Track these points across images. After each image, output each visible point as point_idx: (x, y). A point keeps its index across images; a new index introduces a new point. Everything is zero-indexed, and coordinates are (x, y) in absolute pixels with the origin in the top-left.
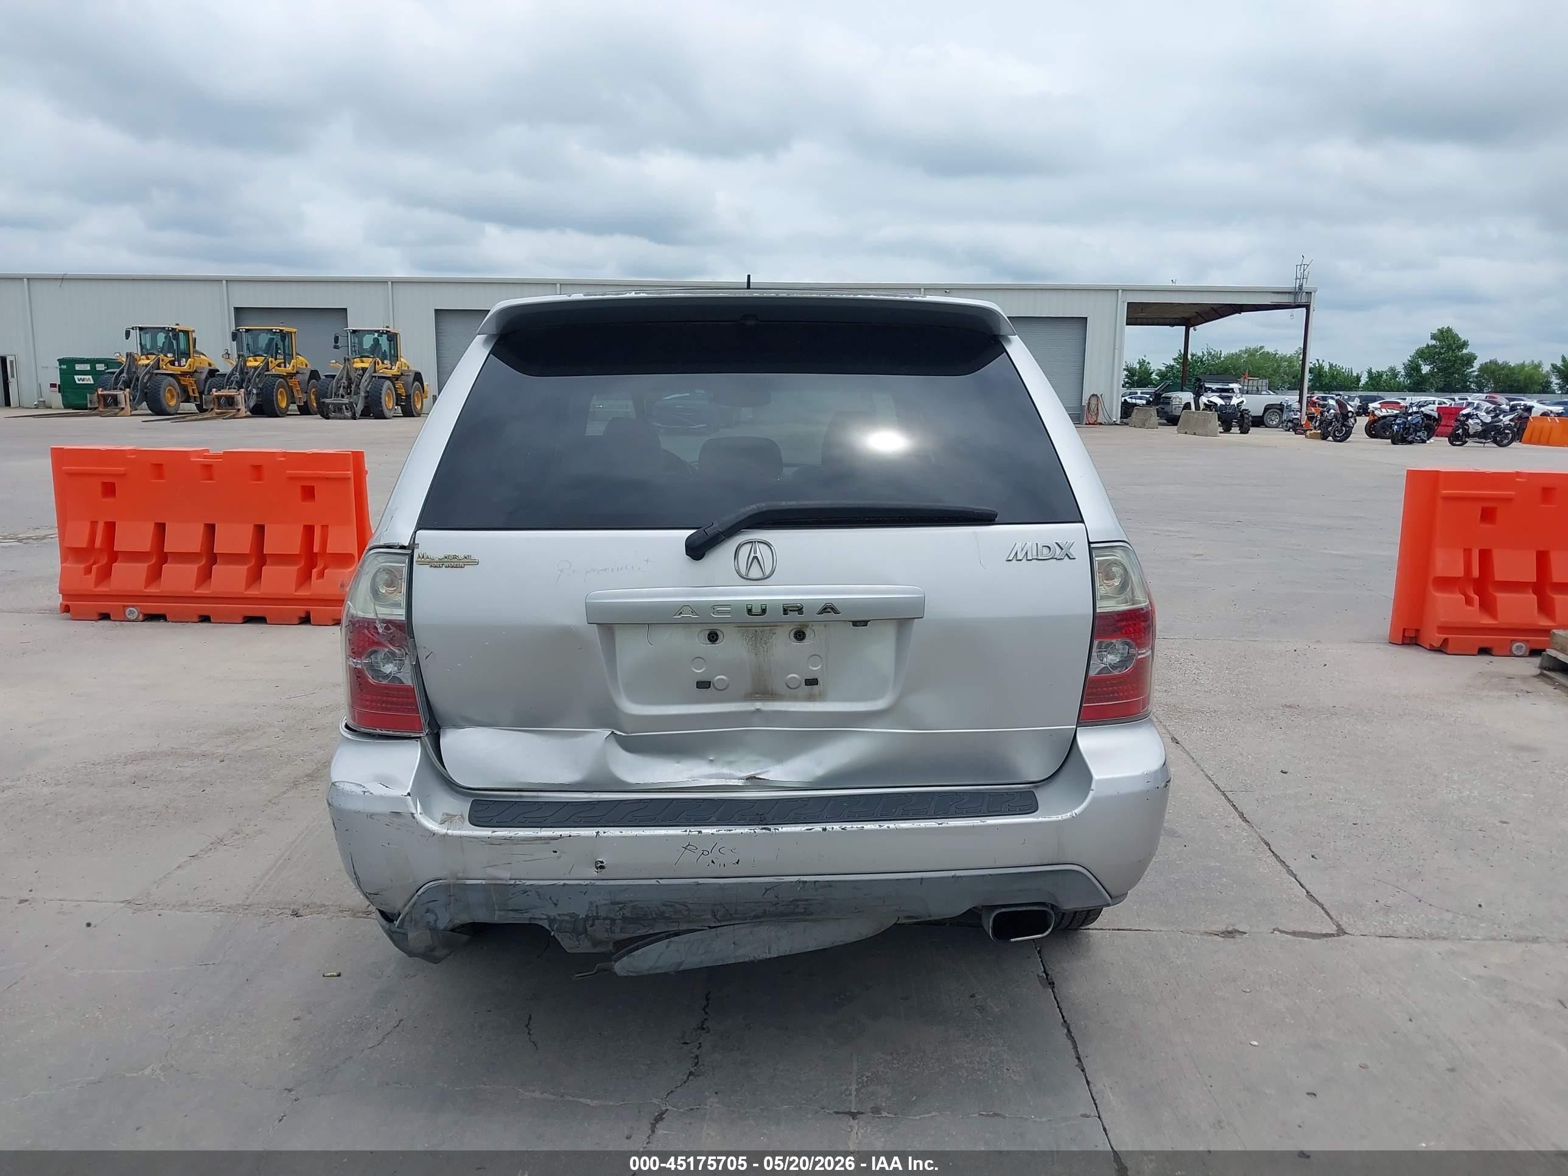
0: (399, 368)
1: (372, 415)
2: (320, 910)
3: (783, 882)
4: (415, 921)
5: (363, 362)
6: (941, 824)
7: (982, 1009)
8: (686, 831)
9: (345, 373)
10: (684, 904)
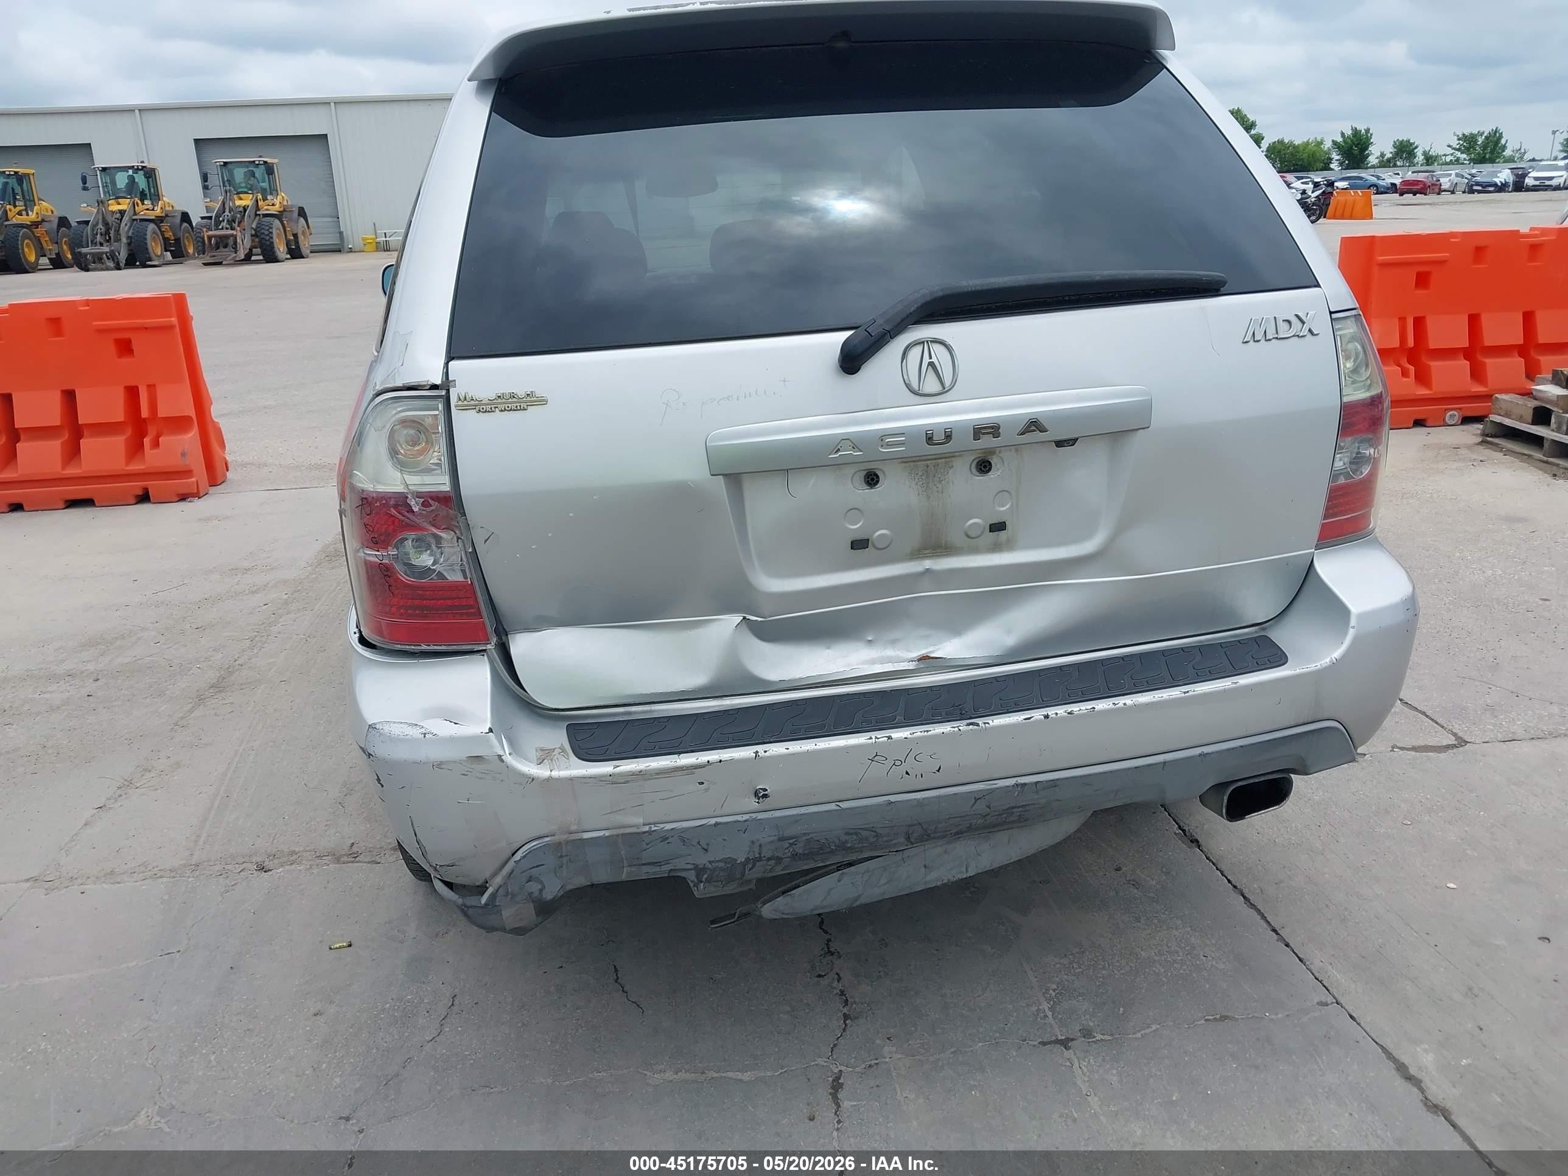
0: (162, 208)
1: (138, 263)
2: (291, 858)
3: (997, 789)
4: (512, 894)
5: (119, 204)
6: (1188, 692)
7: (1136, 884)
8: (871, 738)
9: (101, 217)
10: (871, 830)
